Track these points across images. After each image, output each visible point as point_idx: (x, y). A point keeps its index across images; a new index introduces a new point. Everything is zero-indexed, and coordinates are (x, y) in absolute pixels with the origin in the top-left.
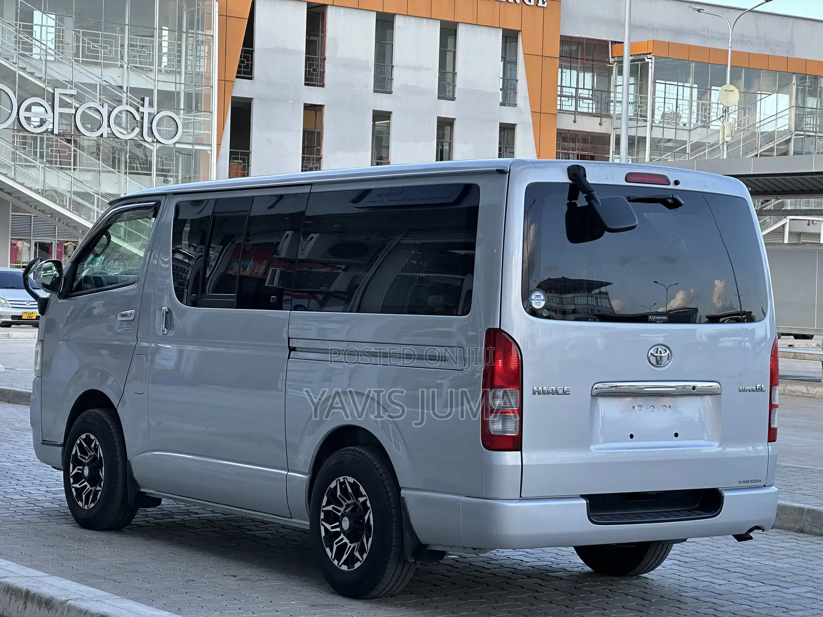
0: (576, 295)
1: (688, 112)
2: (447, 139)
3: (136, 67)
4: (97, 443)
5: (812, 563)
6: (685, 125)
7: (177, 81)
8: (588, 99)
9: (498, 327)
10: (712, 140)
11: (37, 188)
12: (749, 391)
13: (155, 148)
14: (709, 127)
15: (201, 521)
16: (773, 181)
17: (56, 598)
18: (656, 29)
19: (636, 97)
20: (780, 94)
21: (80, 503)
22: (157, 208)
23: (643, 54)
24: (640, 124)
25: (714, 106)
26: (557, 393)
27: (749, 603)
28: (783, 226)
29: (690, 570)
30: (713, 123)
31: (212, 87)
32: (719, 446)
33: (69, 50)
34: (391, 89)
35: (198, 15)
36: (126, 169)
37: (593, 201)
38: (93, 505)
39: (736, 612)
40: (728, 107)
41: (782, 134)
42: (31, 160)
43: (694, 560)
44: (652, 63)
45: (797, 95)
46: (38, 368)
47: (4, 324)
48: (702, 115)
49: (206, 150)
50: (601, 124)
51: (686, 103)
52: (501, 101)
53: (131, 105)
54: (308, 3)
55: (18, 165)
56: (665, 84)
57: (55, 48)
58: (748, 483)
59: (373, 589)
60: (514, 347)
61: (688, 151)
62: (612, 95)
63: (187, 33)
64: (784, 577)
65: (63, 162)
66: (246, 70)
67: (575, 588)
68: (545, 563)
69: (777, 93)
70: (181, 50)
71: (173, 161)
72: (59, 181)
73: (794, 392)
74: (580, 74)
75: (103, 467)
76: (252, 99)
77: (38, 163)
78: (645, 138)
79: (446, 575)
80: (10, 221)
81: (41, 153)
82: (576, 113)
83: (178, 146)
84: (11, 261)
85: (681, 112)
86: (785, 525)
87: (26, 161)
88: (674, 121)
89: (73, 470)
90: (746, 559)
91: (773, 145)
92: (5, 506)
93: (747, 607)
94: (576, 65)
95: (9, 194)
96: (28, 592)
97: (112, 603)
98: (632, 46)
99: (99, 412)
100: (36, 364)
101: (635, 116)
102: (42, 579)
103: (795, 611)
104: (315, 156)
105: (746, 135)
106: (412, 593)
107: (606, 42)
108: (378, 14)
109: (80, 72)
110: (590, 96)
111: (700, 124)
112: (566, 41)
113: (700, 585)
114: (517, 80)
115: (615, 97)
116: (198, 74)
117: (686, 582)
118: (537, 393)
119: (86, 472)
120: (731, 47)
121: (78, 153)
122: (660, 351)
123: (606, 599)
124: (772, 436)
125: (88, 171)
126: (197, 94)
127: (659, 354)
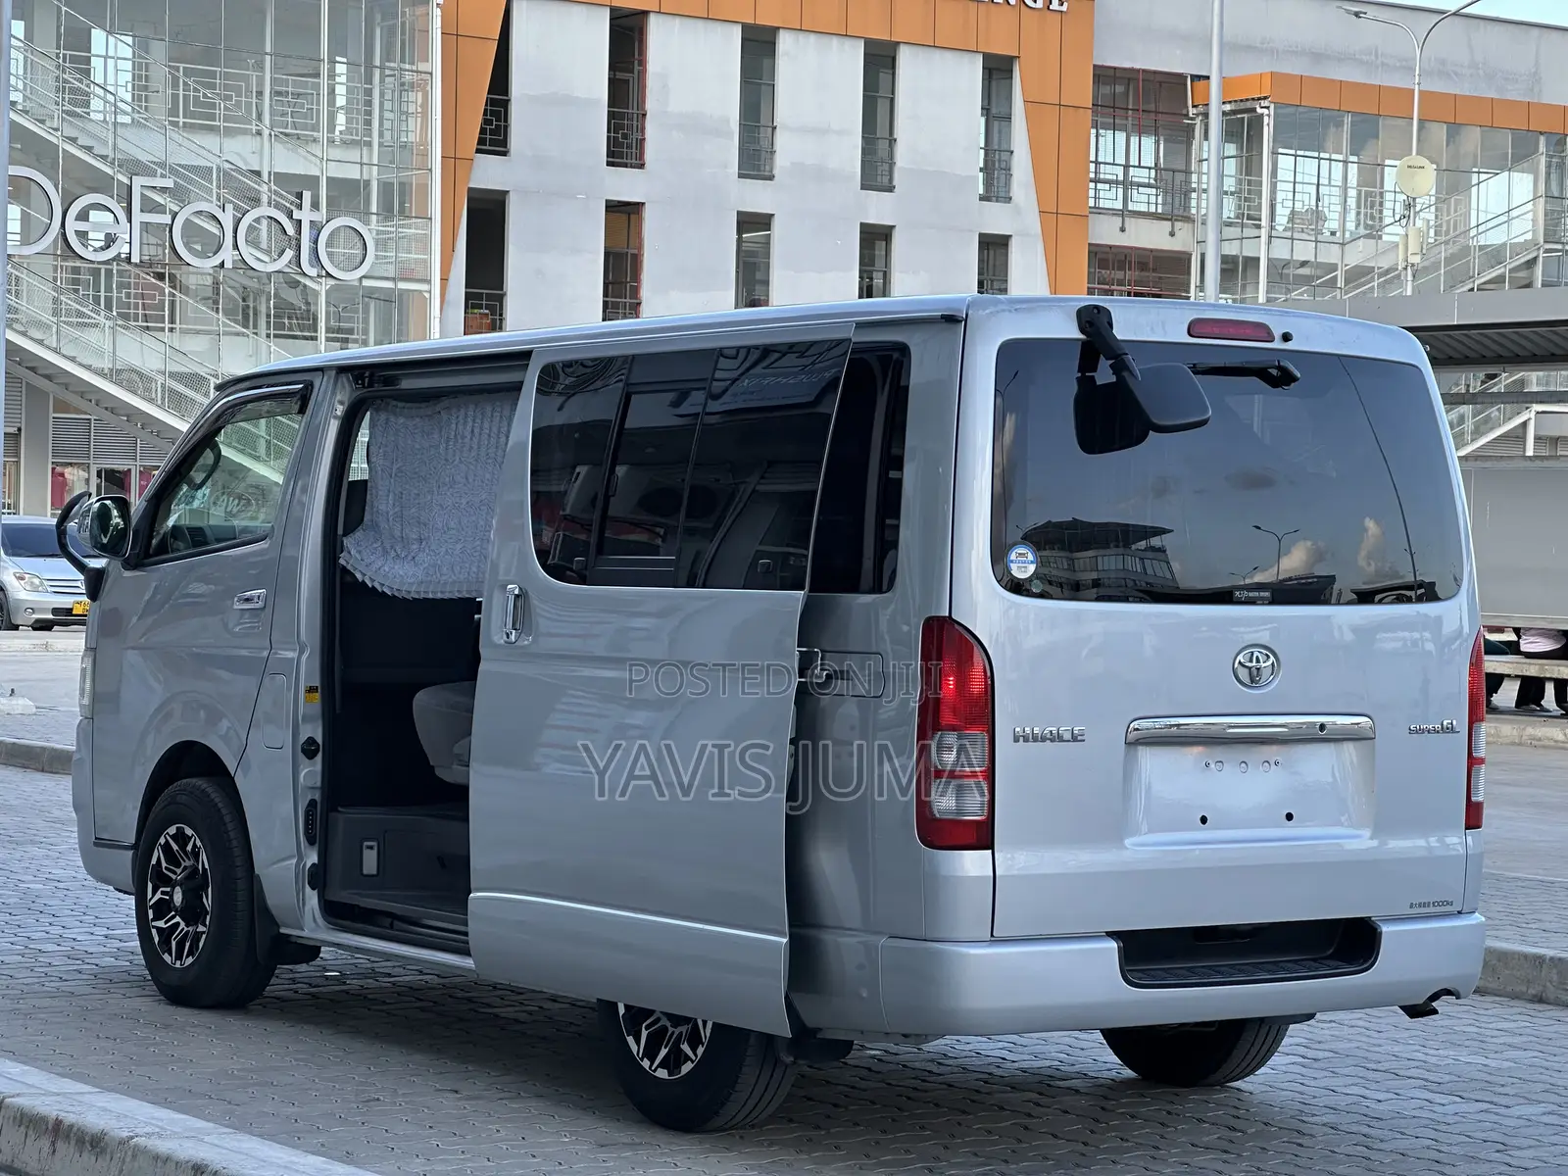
0: (1102, 552)
1: (1339, 208)
2: (879, 264)
3: (286, 135)
4: (199, 843)
5: (1556, 1059)
6: (1333, 233)
7: (365, 161)
8: (1149, 186)
9: (947, 615)
10: (1385, 263)
11: (101, 366)
12: (1429, 732)
13: (323, 287)
14: (1380, 237)
15: (398, 989)
16: (1496, 338)
17: (112, 1134)
18: (1277, 52)
19: (1239, 182)
20: (1516, 173)
21: (166, 957)
22: (306, 395)
23: (1253, 99)
24: (1248, 232)
25: (1389, 196)
26: (1060, 738)
27: (1433, 1134)
28: (1524, 424)
29: (1322, 1075)
30: (1387, 230)
31: (431, 170)
32: (1371, 838)
33: (159, 104)
34: (771, 171)
35: (403, 33)
36: (269, 328)
37: (1125, 374)
38: (190, 960)
39: (1405, 1152)
40: (1414, 199)
41: (1518, 248)
42: (89, 313)
43: (1331, 1054)
44: (1269, 115)
45: (1548, 174)
46: (86, 701)
47: (38, 625)
48: (1366, 215)
49: (421, 291)
50: (1172, 234)
51: (1336, 191)
52: (981, 191)
53: (278, 206)
54: (613, 10)
55: (65, 322)
56: (1296, 156)
57: (133, 100)
58: (1429, 906)
59: (717, 1113)
60: (977, 651)
61: (1340, 283)
62: (1194, 178)
63: (382, 68)
64: (1503, 1086)
65: (150, 317)
66: (494, 137)
67: (1103, 1108)
68: (1048, 1063)
69: (1509, 170)
70: (370, 101)
71: (358, 312)
72: (142, 352)
73: (1540, 740)
74: (1132, 138)
75: (210, 889)
76: (506, 192)
77: (101, 319)
78: (1258, 259)
79: (857, 1085)
80: (51, 429)
81: (108, 300)
82: (1124, 213)
83: (366, 283)
84: (52, 505)
85: (1326, 210)
86: (1509, 989)
87: (80, 314)
88: (1313, 227)
89: (154, 893)
90: (1432, 1052)
91: (1503, 270)
92: (27, 965)
93: (1430, 1142)
94: (1124, 122)
95: (48, 377)
96: (58, 1123)
97: (216, 1142)
98: (1226, 83)
99: (200, 783)
100: (82, 694)
101: (1238, 217)
102: (86, 1098)
103: (1520, 1148)
104: (628, 300)
105: (1451, 251)
106: (791, 1121)
107: (1181, 77)
108: (746, 28)
109: (180, 145)
110: (1152, 181)
111: (1362, 231)
112: (1103, 75)
113: (1342, 1102)
114: (1012, 152)
115: (1199, 182)
116: (404, 146)
117: (1315, 1097)
118: (1021, 739)
119: (178, 897)
120: (1419, 84)
121: (178, 300)
122: (1257, 658)
123: (1160, 1130)
124: (1473, 817)
125: (198, 332)
126: (402, 185)
127: (1254, 664)
